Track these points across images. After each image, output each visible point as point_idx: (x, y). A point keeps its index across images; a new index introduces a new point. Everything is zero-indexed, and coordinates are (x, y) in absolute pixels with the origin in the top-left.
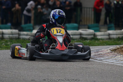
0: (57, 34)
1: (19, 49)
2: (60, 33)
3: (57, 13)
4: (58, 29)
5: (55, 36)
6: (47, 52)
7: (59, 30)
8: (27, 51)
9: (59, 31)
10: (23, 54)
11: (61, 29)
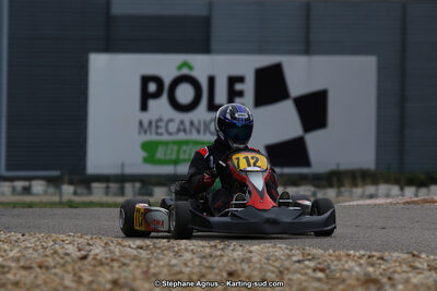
0: (249, 169)
1: (147, 211)
2: (255, 165)
3: (228, 116)
4: (250, 155)
5: (244, 174)
6: (226, 215)
7: (252, 158)
8: (170, 215)
9: (252, 162)
10: (158, 222)
11: (258, 156)
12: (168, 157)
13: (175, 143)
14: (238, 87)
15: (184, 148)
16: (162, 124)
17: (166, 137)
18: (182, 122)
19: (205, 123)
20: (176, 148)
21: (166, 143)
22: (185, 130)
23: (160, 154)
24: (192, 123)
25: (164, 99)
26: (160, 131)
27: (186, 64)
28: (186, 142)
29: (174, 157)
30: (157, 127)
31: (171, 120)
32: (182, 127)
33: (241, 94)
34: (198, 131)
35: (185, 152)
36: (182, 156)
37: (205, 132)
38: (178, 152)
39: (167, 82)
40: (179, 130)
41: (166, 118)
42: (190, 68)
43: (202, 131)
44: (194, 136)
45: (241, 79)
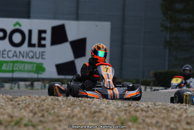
12: (8, 69)
13: (11, 62)
14: (43, 35)
15: (16, 64)
16: (6, 53)
17: (7, 59)
18: (15, 52)
19: (26, 52)
20: (12, 64)
21: (7, 62)
22: (16, 56)
23: (4, 68)
24: (20, 52)
25: (7, 40)
26: (4, 56)
27: (18, 24)
28: (17, 62)
29: (11, 69)
30: (3, 54)
31: (10, 51)
32: (15, 55)
33: (44, 39)
34: (23, 57)
35: (16, 67)
36: (15, 69)
37: (26, 57)
38: (13, 67)
39: (8, 32)
40: (13, 56)
41: (7, 50)
42: (20, 25)
43: (25, 56)
44: (21, 59)
45: (45, 32)
